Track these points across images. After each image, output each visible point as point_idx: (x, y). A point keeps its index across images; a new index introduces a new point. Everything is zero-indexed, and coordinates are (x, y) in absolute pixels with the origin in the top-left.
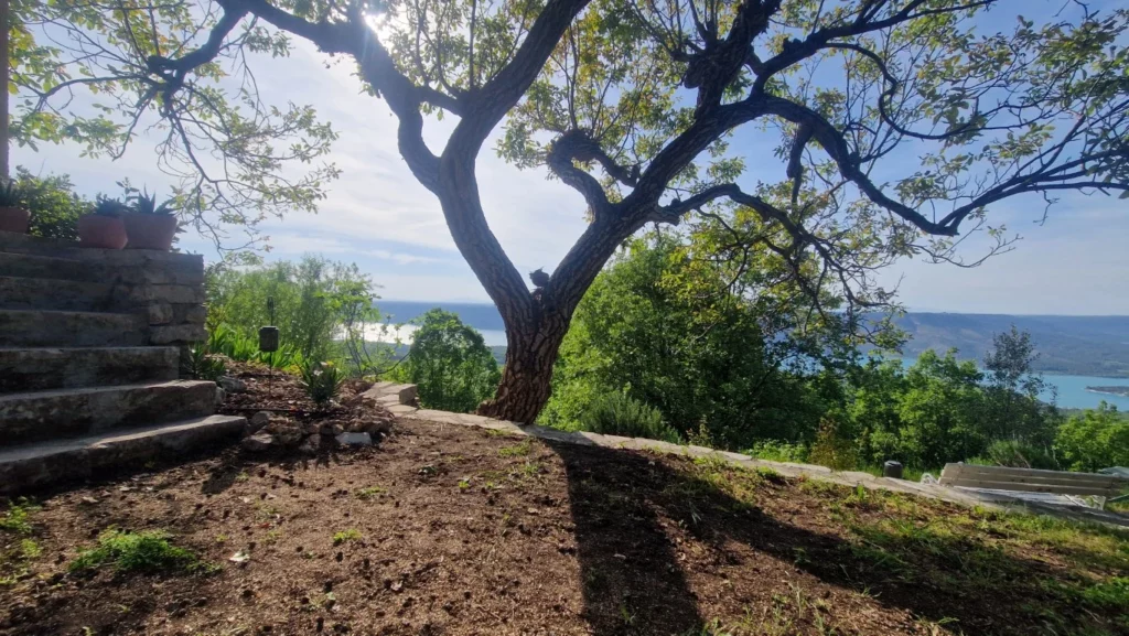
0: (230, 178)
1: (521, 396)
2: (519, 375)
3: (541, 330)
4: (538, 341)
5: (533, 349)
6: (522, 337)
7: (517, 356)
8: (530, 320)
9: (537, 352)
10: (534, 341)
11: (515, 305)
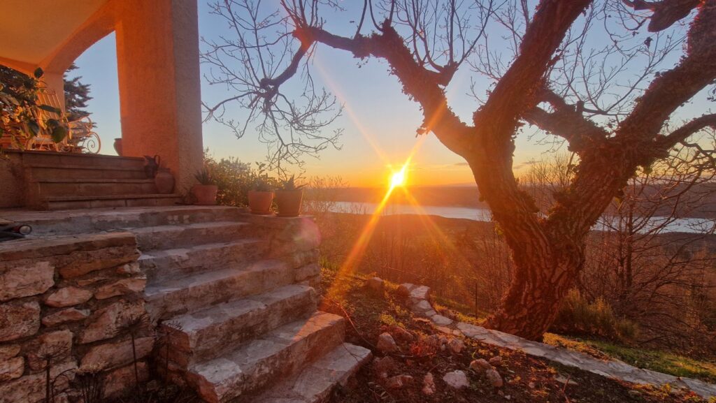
0: (294, 142)
1: (540, 317)
2: (540, 301)
3: (560, 265)
4: (557, 274)
5: (553, 281)
6: (542, 270)
7: (537, 284)
8: (549, 256)
9: (556, 284)
10: (554, 272)
11: (535, 243)
